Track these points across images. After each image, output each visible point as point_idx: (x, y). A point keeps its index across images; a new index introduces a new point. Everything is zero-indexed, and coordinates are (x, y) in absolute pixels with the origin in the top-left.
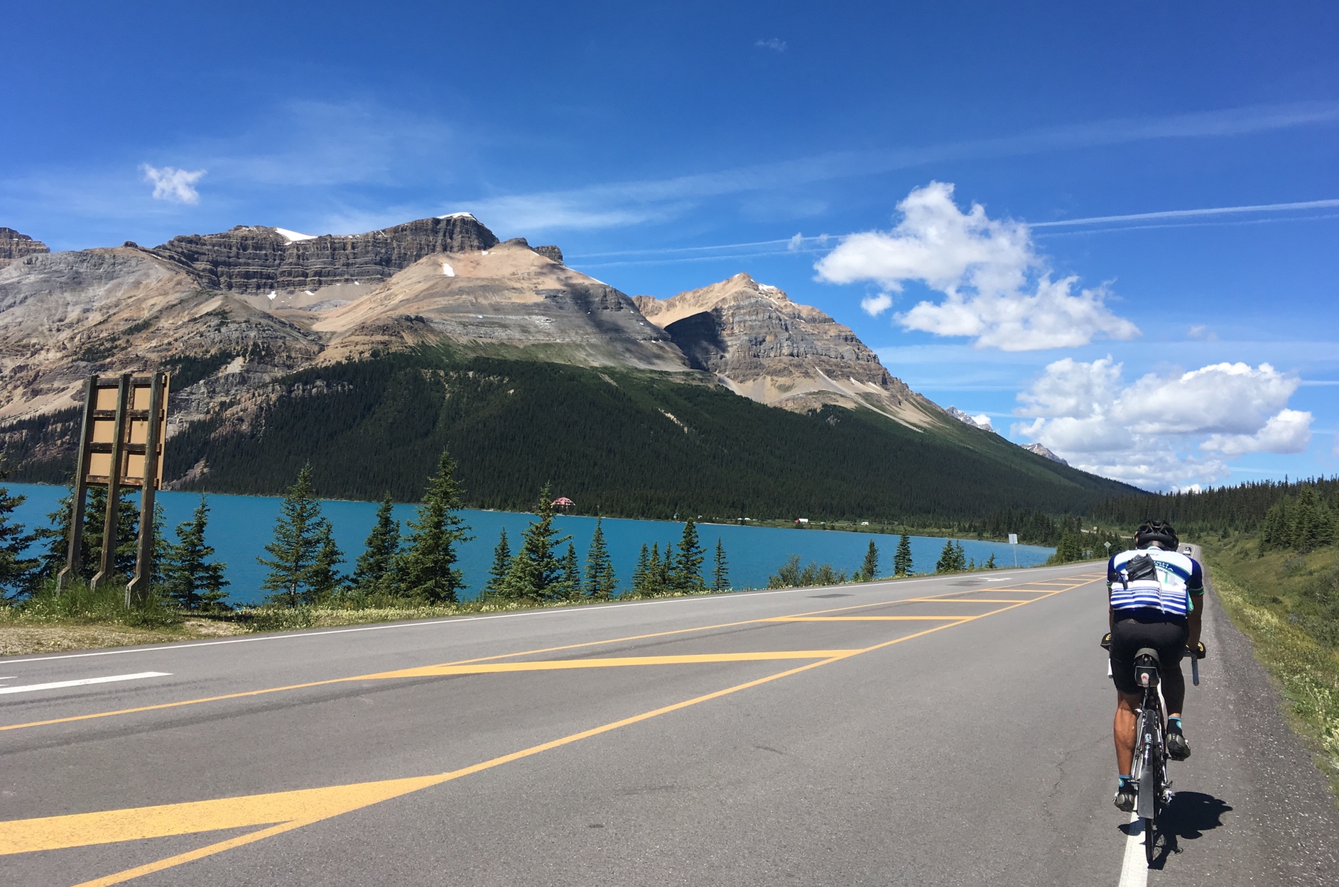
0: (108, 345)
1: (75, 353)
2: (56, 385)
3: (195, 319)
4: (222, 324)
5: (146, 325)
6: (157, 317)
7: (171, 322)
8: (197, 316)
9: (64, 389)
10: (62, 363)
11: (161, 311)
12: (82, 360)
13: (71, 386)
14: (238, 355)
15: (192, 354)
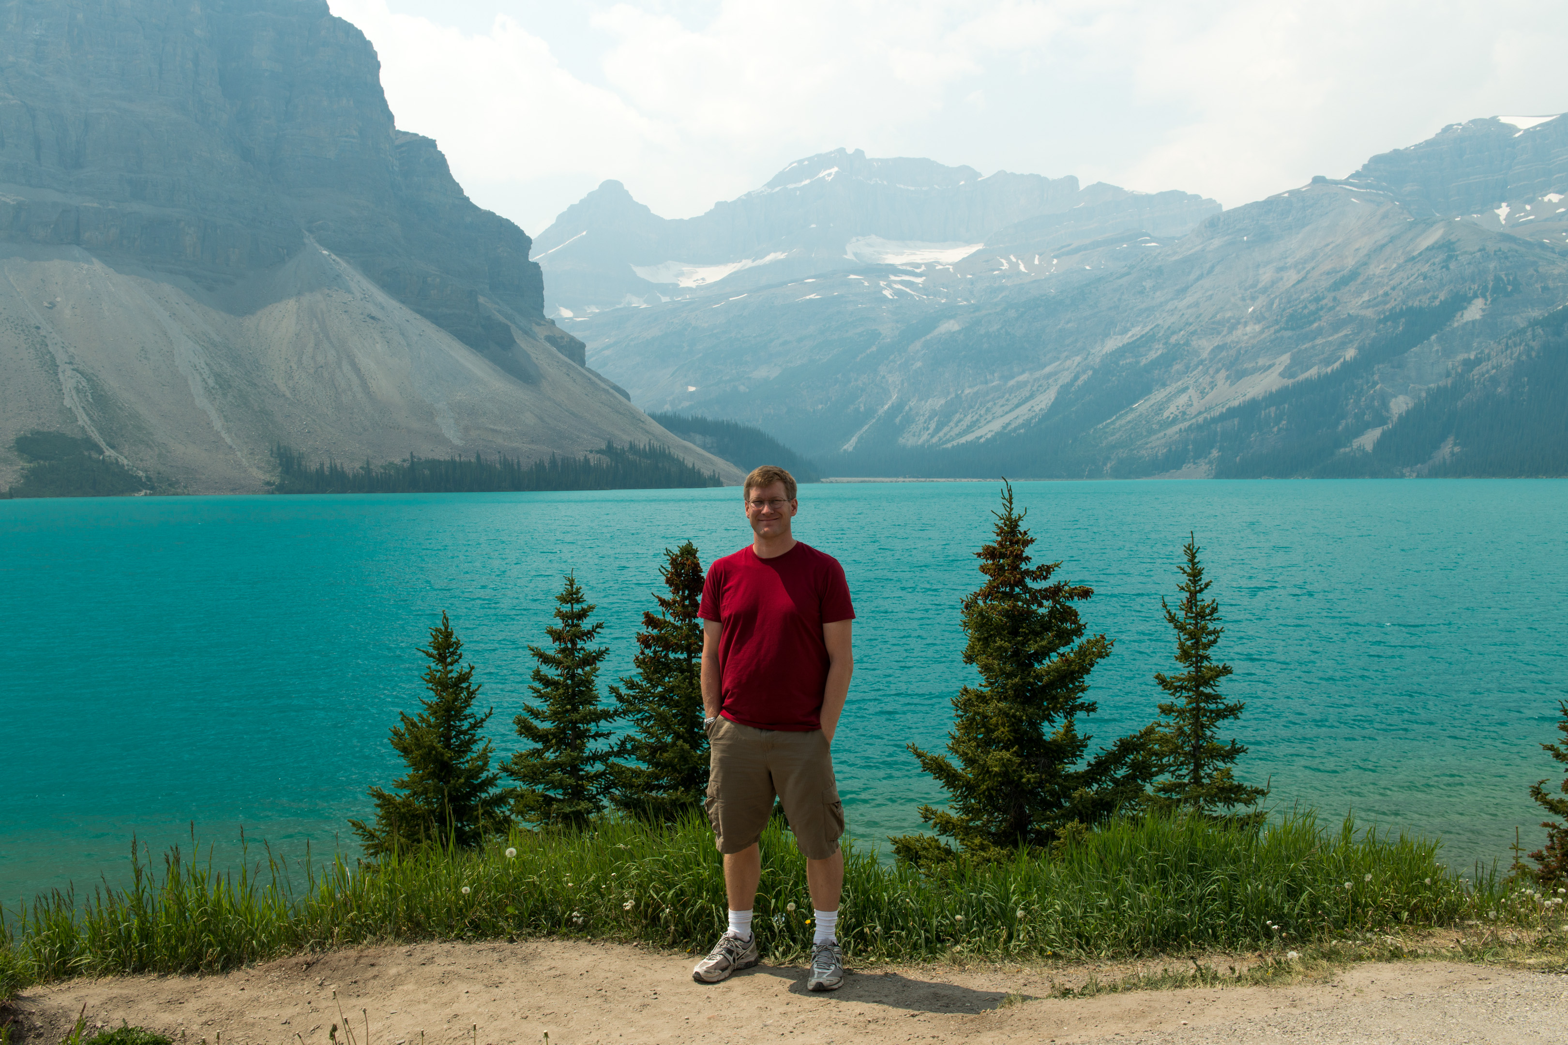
0: (1312, 307)
1: (1277, 322)
2: (1261, 362)
3: (1414, 258)
4: (1450, 258)
5: (1353, 275)
6: (1365, 264)
7: (1382, 266)
8: (1415, 253)
9: (1270, 367)
10: (1264, 336)
11: (1368, 255)
12: (1286, 329)
13: (1277, 361)
14: (1475, 296)
15: (1416, 304)
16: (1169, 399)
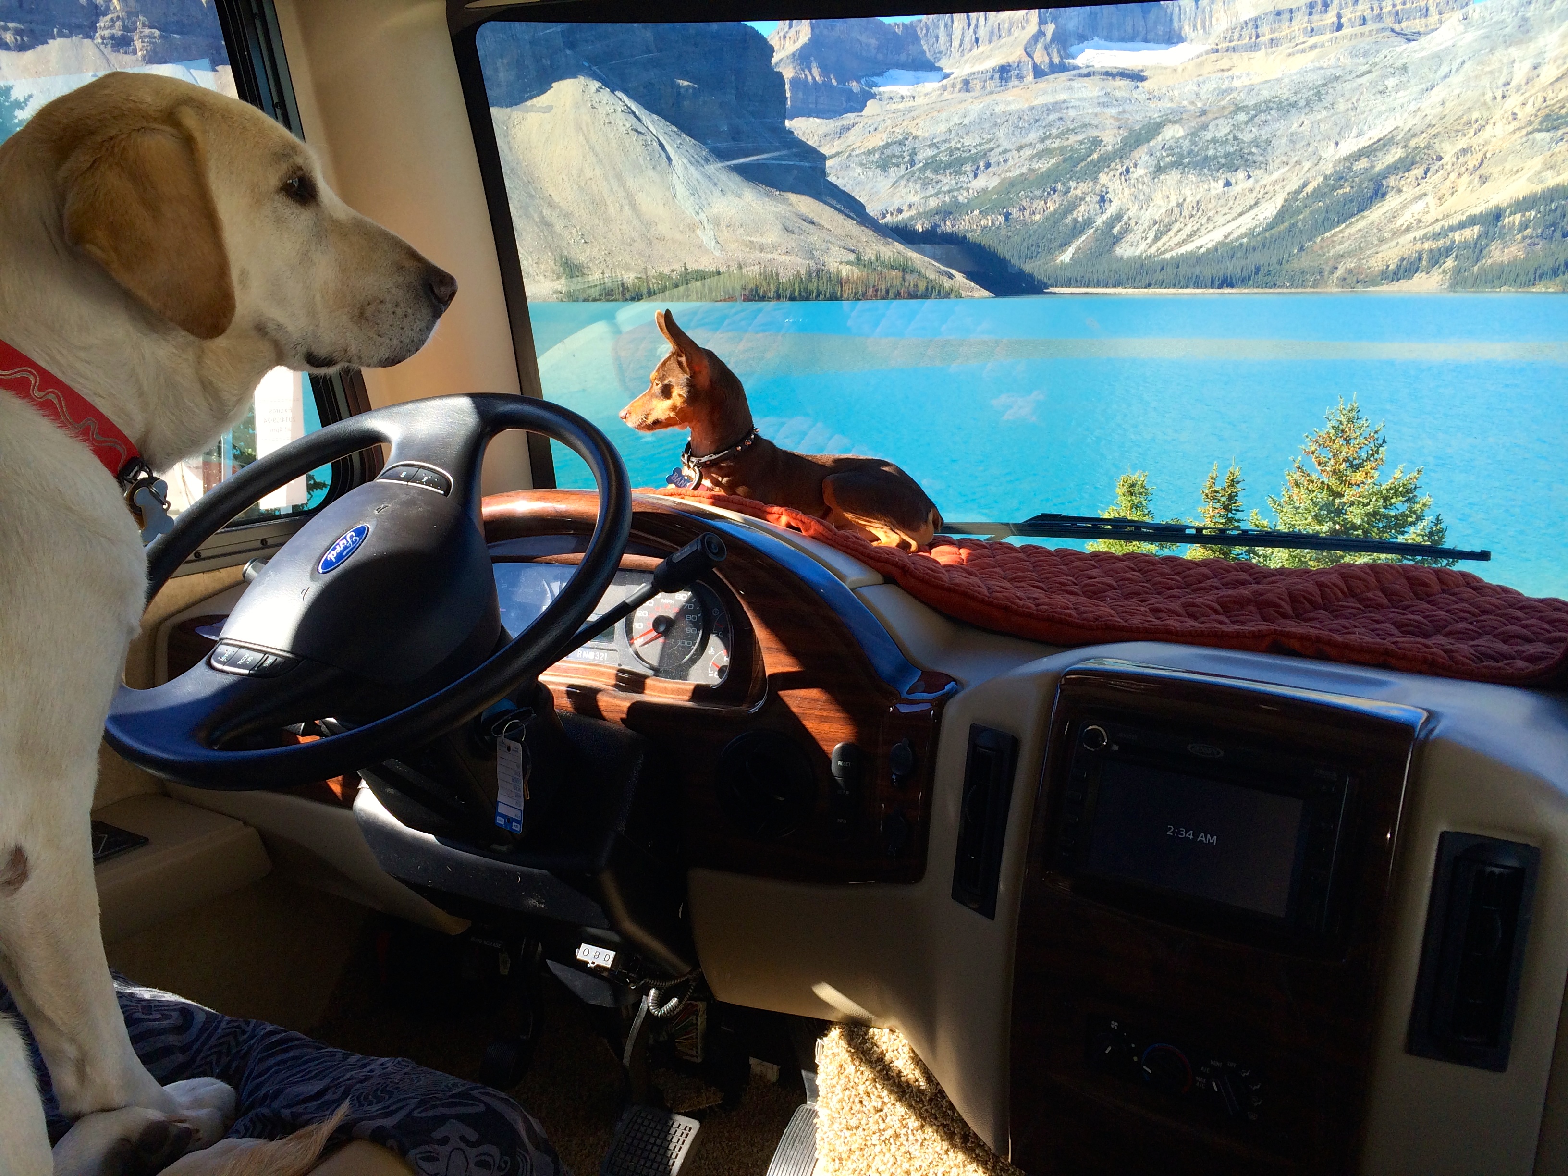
1: (1530, 123)
2: (1508, 167)
9: (1519, 170)
10: (1514, 137)
12: (1539, 131)
13: (1529, 163)
16: (1404, 207)
